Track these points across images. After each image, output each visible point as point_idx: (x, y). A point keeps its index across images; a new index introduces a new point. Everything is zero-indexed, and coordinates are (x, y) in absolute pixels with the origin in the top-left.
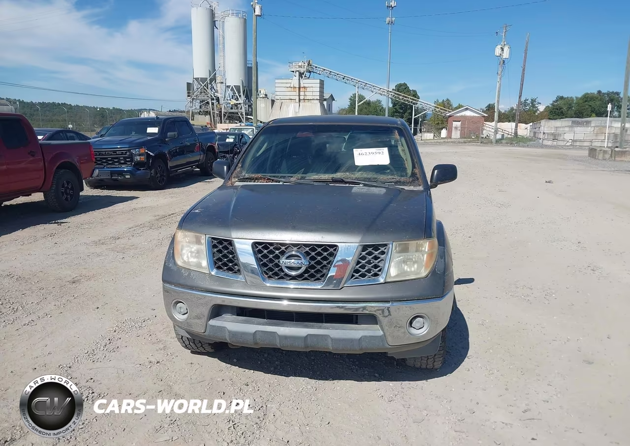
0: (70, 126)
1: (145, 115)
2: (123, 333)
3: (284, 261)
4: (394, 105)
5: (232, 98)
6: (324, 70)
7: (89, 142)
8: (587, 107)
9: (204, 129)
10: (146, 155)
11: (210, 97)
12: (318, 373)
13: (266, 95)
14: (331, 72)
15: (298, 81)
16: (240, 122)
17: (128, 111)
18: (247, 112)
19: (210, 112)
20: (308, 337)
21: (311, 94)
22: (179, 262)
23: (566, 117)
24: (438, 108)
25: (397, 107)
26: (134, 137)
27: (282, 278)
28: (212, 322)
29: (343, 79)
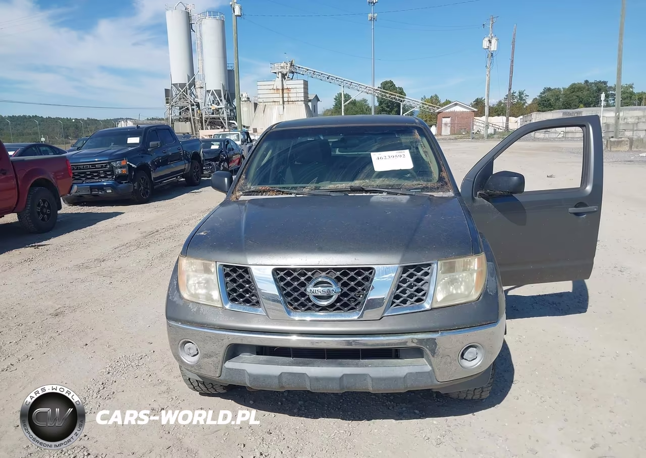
0: (43, 139)
1: (122, 125)
2: (118, 374)
3: (311, 289)
4: (381, 103)
5: (213, 103)
6: (308, 70)
7: (65, 157)
8: (575, 97)
9: (187, 136)
10: (127, 167)
11: (190, 103)
12: (349, 413)
13: (248, 98)
14: (314, 72)
15: (281, 82)
16: (222, 127)
17: (104, 121)
18: (229, 116)
19: (190, 118)
20: (344, 378)
21: (295, 95)
22: (186, 295)
23: (554, 109)
24: (426, 104)
25: (383, 105)
26: (113, 149)
27: (309, 309)
28: (229, 364)
29: (328, 78)
